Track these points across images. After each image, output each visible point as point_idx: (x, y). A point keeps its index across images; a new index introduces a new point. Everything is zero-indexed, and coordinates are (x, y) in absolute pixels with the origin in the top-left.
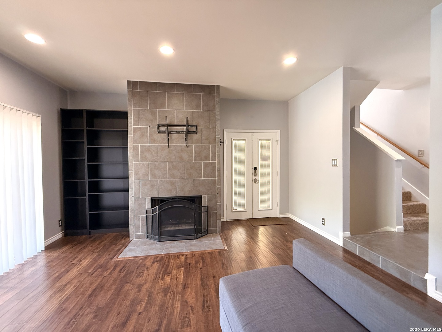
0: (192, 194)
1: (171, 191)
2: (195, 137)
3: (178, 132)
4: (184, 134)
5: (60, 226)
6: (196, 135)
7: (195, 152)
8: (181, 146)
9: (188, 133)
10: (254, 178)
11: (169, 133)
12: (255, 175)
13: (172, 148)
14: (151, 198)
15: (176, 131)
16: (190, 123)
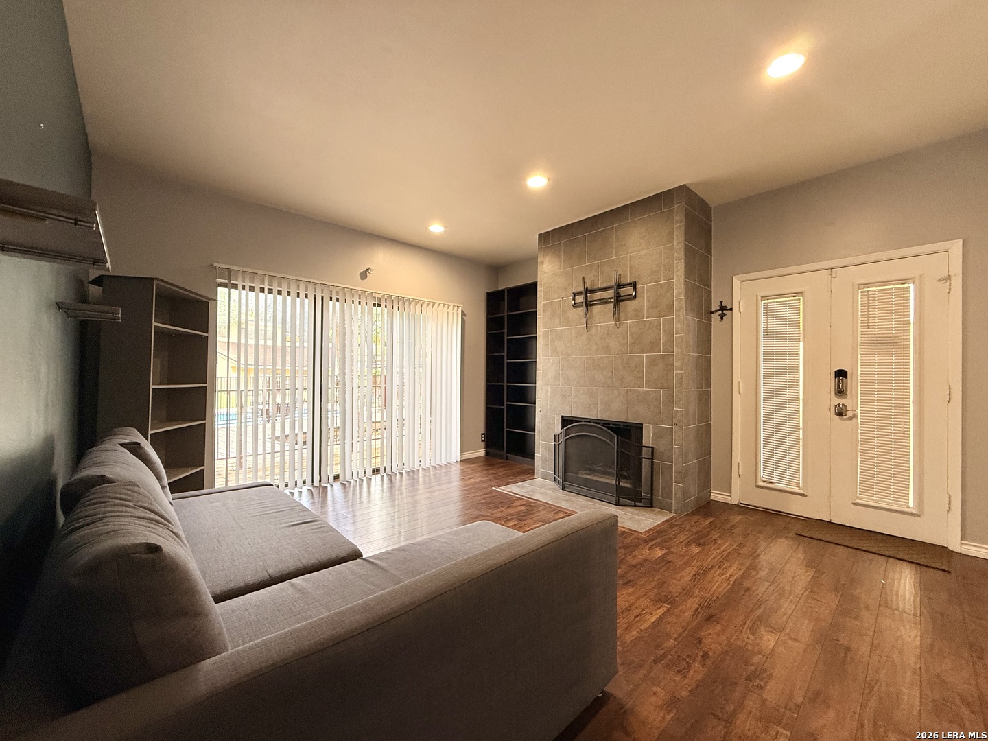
0: (622, 419)
1: (590, 408)
2: (631, 305)
3: (602, 302)
4: (611, 302)
5: (482, 441)
6: (633, 301)
7: (631, 334)
8: (607, 326)
9: (619, 299)
10: (837, 401)
11: (588, 304)
12: (841, 392)
13: (593, 331)
14: (562, 416)
15: (600, 300)
16: (623, 281)
